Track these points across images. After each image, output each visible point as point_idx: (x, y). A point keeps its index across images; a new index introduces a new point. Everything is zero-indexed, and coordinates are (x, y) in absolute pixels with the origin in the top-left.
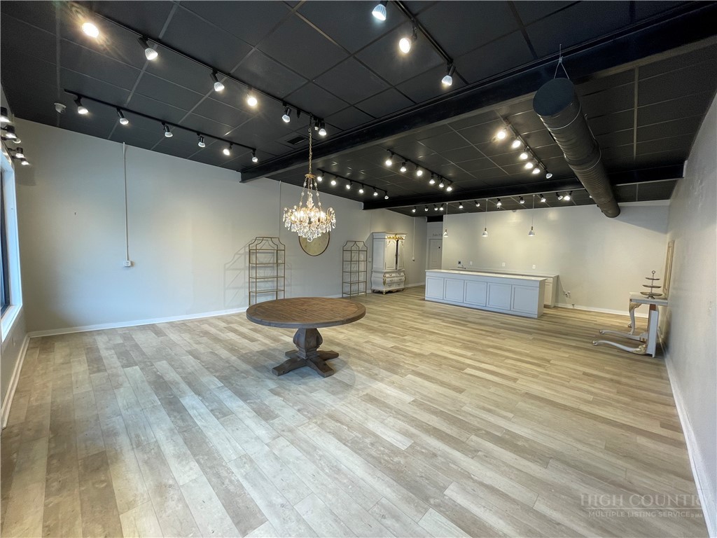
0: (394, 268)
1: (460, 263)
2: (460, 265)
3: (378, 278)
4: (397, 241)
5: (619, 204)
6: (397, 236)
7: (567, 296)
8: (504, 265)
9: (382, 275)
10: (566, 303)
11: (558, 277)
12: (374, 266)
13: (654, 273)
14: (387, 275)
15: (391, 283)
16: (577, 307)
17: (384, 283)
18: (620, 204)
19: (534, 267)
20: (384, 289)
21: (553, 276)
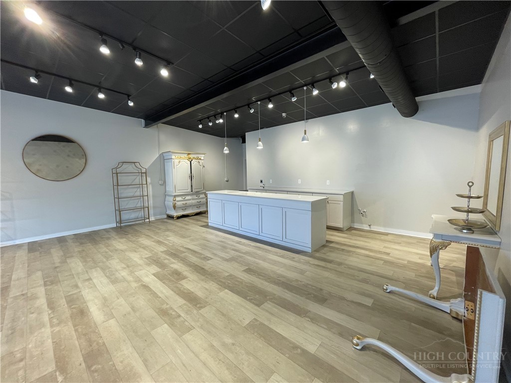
0: (189, 190)
1: (261, 181)
2: (262, 184)
3: (170, 202)
4: (191, 162)
5: (416, 98)
6: (191, 156)
7: (363, 216)
8: (300, 181)
9: (171, 199)
10: (362, 223)
11: (352, 193)
12: (167, 189)
13: (470, 185)
14: (178, 199)
15: (185, 207)
16: (374, 228)
17: (175, 207)
18: (418, 99)
19: (328, 182)
20: (175, 214)
21: (343, 193)
